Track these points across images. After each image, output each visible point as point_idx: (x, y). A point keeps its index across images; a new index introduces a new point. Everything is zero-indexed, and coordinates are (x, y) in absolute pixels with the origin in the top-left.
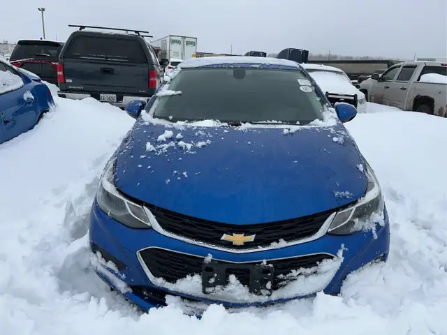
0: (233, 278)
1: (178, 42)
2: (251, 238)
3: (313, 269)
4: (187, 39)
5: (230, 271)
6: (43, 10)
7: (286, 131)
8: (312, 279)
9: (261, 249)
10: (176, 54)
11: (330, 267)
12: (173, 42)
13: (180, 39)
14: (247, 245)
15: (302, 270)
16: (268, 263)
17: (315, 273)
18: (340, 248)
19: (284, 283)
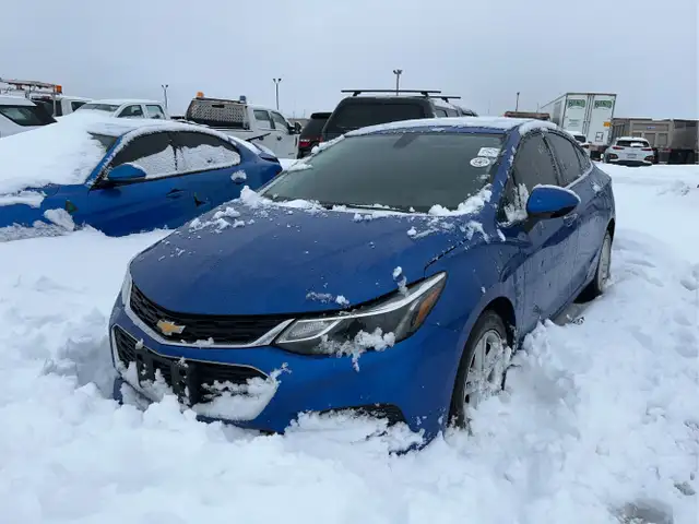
0: (158, 373)
1: (578, 103)
2: (180, 329)
3: (242, 387)
4: (598, 98)
5: (156, 364)
6: (400, 72)
7: (357, 217)
8: (238, 400)
9: (184, 343)
10: (574, 123)
11: (262, 390)
12: (571, 103)
13: (585, 98)
14: (175, 337)
15: (228, 384)
16: (186, 362)
17: (246, 393)
18: (279, 367)
19: (210, 396)
